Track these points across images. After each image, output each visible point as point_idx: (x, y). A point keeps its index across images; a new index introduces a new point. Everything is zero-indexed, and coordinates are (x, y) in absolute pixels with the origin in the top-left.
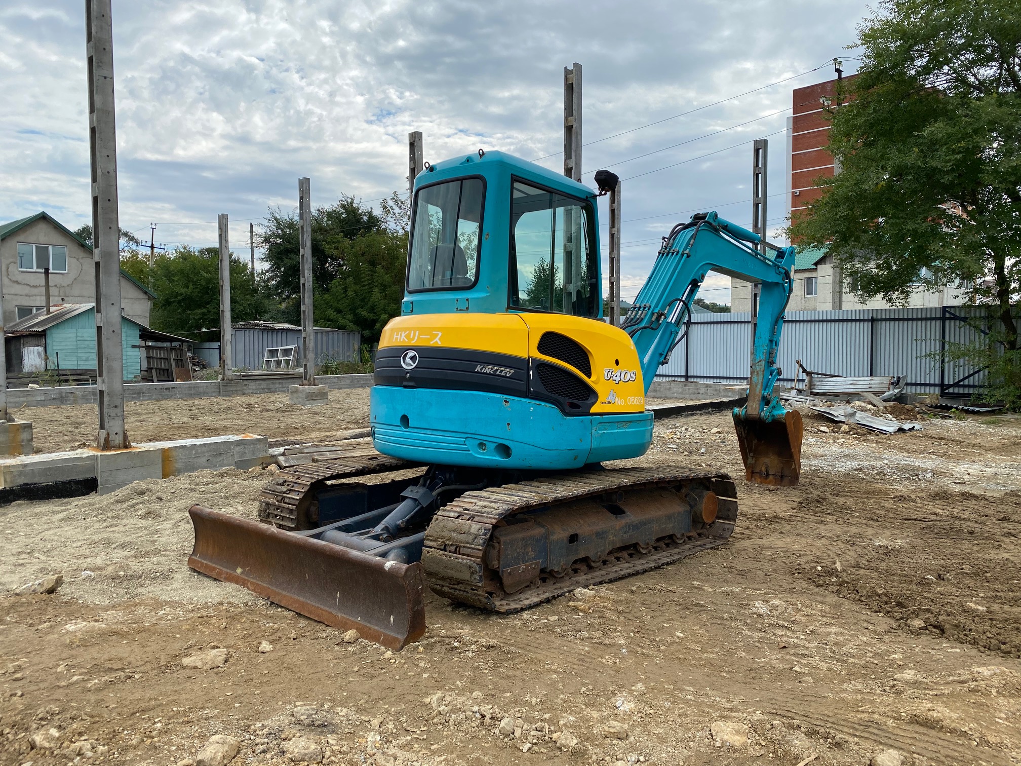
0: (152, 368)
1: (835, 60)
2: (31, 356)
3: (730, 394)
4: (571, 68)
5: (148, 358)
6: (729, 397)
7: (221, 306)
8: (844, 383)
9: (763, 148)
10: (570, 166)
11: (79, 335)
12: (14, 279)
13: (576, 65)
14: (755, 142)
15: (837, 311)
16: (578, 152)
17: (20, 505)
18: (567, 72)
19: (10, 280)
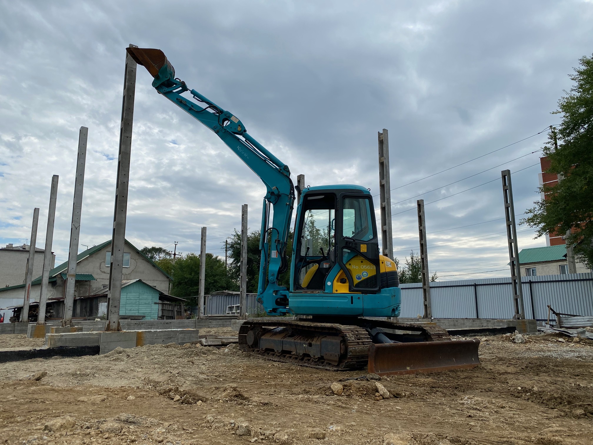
0: (164, 316)
1: (551, 126)
2: (103, 308)
3: (501, 324)
4: (381, 132)
5: (162, 310)
6: (501, 326)
7: (200, 277)
8: (583, 320)
9: (507, 175)
10: (383, 184)
11: (128, 296)
12: (103, 270)
13: (384, 130)
14: (502, 172)
15: (573, 274)
16: (387, 176)
17: (56, 359)
18: (380, 134)
19: (101, 271)
